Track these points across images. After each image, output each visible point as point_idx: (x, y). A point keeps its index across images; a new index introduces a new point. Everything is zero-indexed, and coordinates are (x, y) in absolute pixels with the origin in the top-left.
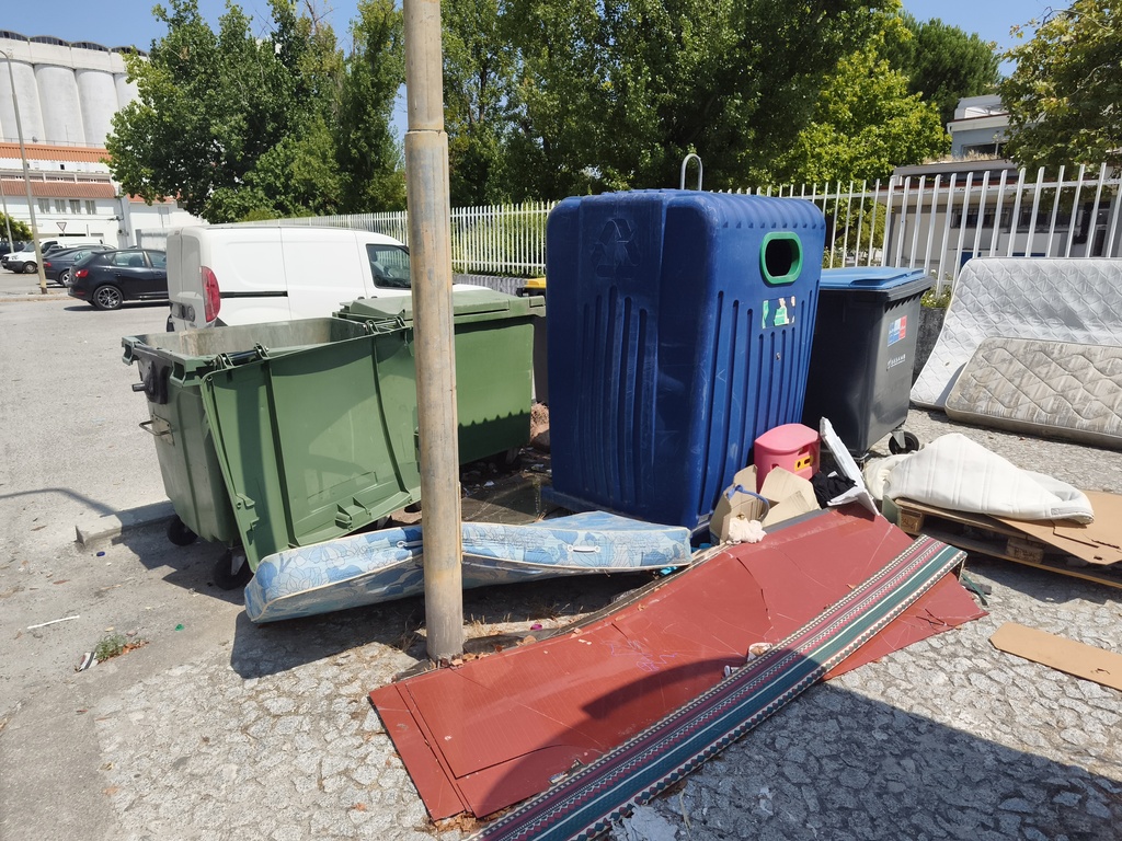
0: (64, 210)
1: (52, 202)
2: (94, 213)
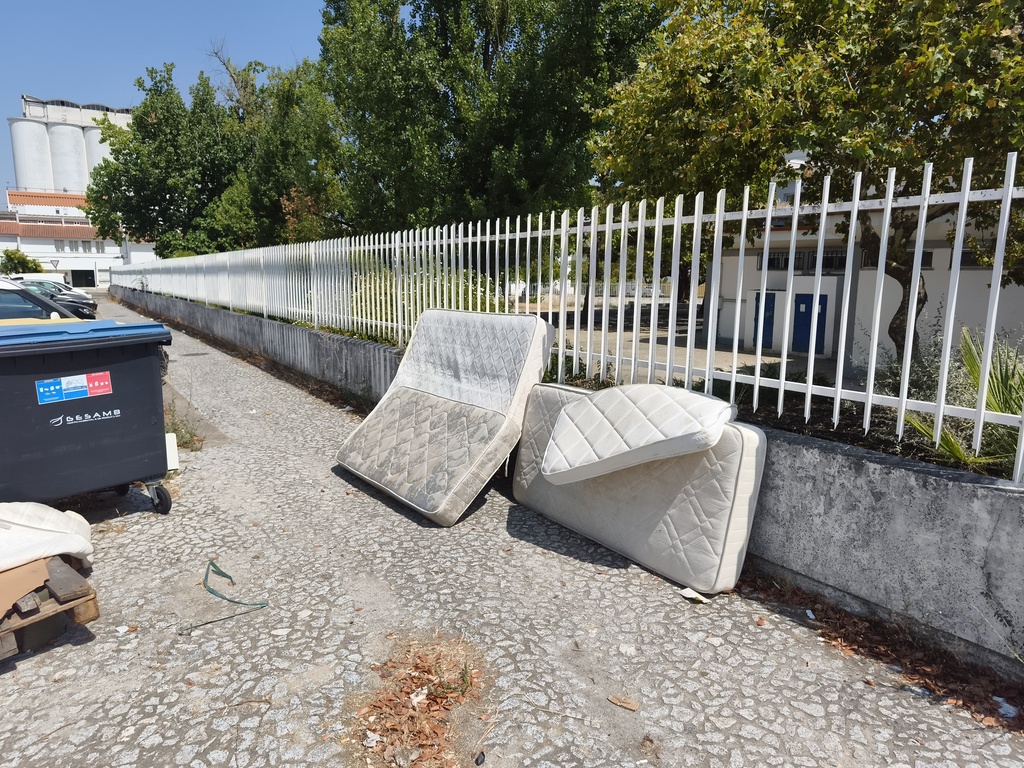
0: (77, 250)
1: (66, 242)
2: (103, 252)
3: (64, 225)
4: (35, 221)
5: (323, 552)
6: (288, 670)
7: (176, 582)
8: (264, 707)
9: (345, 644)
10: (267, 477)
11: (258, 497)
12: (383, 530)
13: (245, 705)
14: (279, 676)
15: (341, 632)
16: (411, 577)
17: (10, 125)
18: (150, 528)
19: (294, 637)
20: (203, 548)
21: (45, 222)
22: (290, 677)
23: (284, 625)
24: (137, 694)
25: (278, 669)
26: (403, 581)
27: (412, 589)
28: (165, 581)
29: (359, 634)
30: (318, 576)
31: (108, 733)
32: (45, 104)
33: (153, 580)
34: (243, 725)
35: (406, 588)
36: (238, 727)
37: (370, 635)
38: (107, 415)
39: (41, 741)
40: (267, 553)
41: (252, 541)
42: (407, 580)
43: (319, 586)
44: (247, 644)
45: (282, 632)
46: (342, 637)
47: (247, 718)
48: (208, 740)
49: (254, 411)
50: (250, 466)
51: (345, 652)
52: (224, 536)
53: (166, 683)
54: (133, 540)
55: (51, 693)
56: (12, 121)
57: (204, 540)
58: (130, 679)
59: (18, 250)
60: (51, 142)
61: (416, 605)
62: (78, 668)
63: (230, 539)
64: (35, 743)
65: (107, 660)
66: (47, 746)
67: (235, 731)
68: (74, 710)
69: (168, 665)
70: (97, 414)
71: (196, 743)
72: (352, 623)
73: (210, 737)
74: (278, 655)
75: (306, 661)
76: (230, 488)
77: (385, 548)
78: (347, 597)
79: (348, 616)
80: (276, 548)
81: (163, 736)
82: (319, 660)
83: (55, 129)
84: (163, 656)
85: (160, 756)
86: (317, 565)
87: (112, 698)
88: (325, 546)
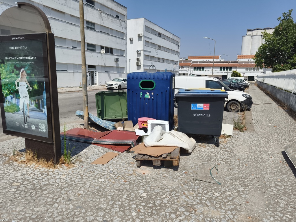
3: (249, 64)
4: (242, 63)
5: (252, 177)
6: (208, 206)
7: (205, 166)
8: (193, 212)
9: (232, 210)
10: (256, 146)
11: (247, 151)
12: (282, 180)
13: (190, 208)
14: (204, 206)
15: (235, 205)
16: (278, 203)
17: (243, 38)
18: (211, 149)
19: (219, 198)
20: (218, 160)
21: (245, 63)
22: (207, 208)
23: (220, 193)
24: (173, 189)
25: (206, 204)
26: (273, 202)
27: (274, 207)
28: (203, 164)
29: (240, 210)
30: (243, 184)
31: (161, 193)
32: (252, 30)
33: (201, 163)
34: (185, 213)
35: (272, 205)
36: (183, 212)
37: (243, 213)
38: (207, 115)
39: (151, 187)
40: (234, 169)
41: (233, 164)
42: (276, 203)
43: (241, 187)
44: (205, 192)
45: (217, 194)
46: (233, 207)
47: (187, 212)
48: (175, 210)
49: (271, 124)
50: (254, 141)
51: (229, 212)
52: (227, 159)
53: (180, 190)
54: (205, 151)
55: (161, 178)
56: (243, 37)
57: (220, 158)
58: (175, 184)
59: (236, 71)
60: (252, 41)
61: (271, 214)
62: (169, 176)
63: (227, 160)
64: (149, 187)
65: (175, 177)
66: (150, 189)
67: (182, 213)
68: (161, 184)
69: (184, 186)
70: (204, 115)
71: (172, 209)
72: (241, 205)
73: (176, 210)
74: (210, 200)
75: (215, 207)
76: (241, 146)
77: (277, 187)
78: (247, 196)
79: (242, 202)
80: (239, 169)
81: (168, 202)
82: (219, 209)
83: (253, 37)
84: (185, 183)
85: (164, 206)
86: (246, 180)
87: (168, 186)
88: (255, 176)
